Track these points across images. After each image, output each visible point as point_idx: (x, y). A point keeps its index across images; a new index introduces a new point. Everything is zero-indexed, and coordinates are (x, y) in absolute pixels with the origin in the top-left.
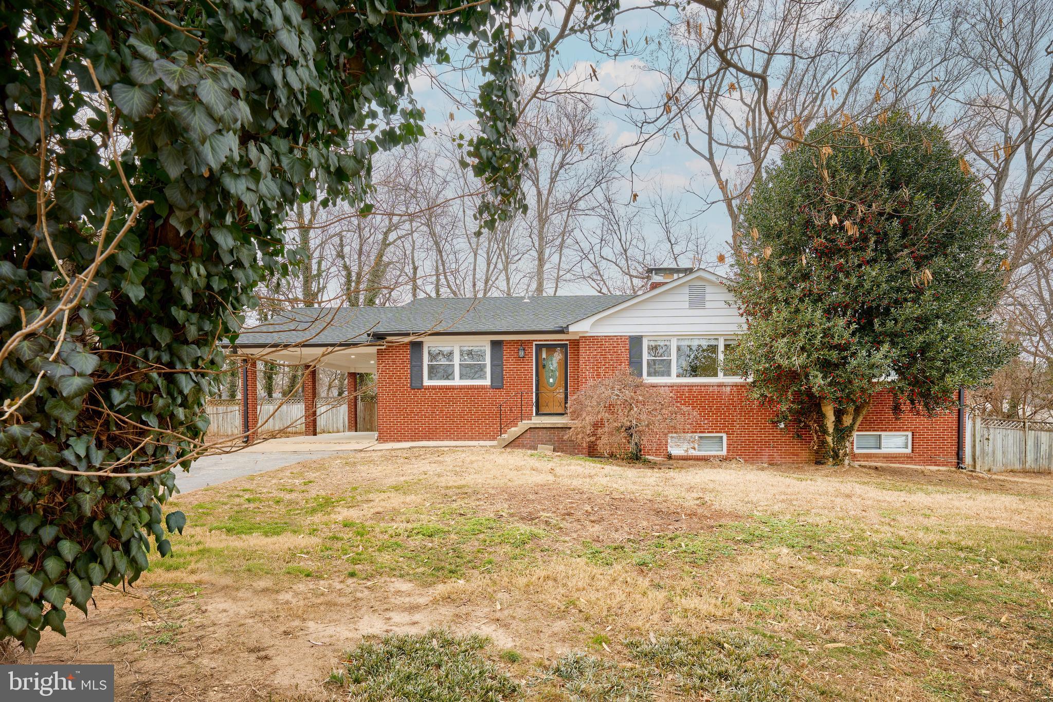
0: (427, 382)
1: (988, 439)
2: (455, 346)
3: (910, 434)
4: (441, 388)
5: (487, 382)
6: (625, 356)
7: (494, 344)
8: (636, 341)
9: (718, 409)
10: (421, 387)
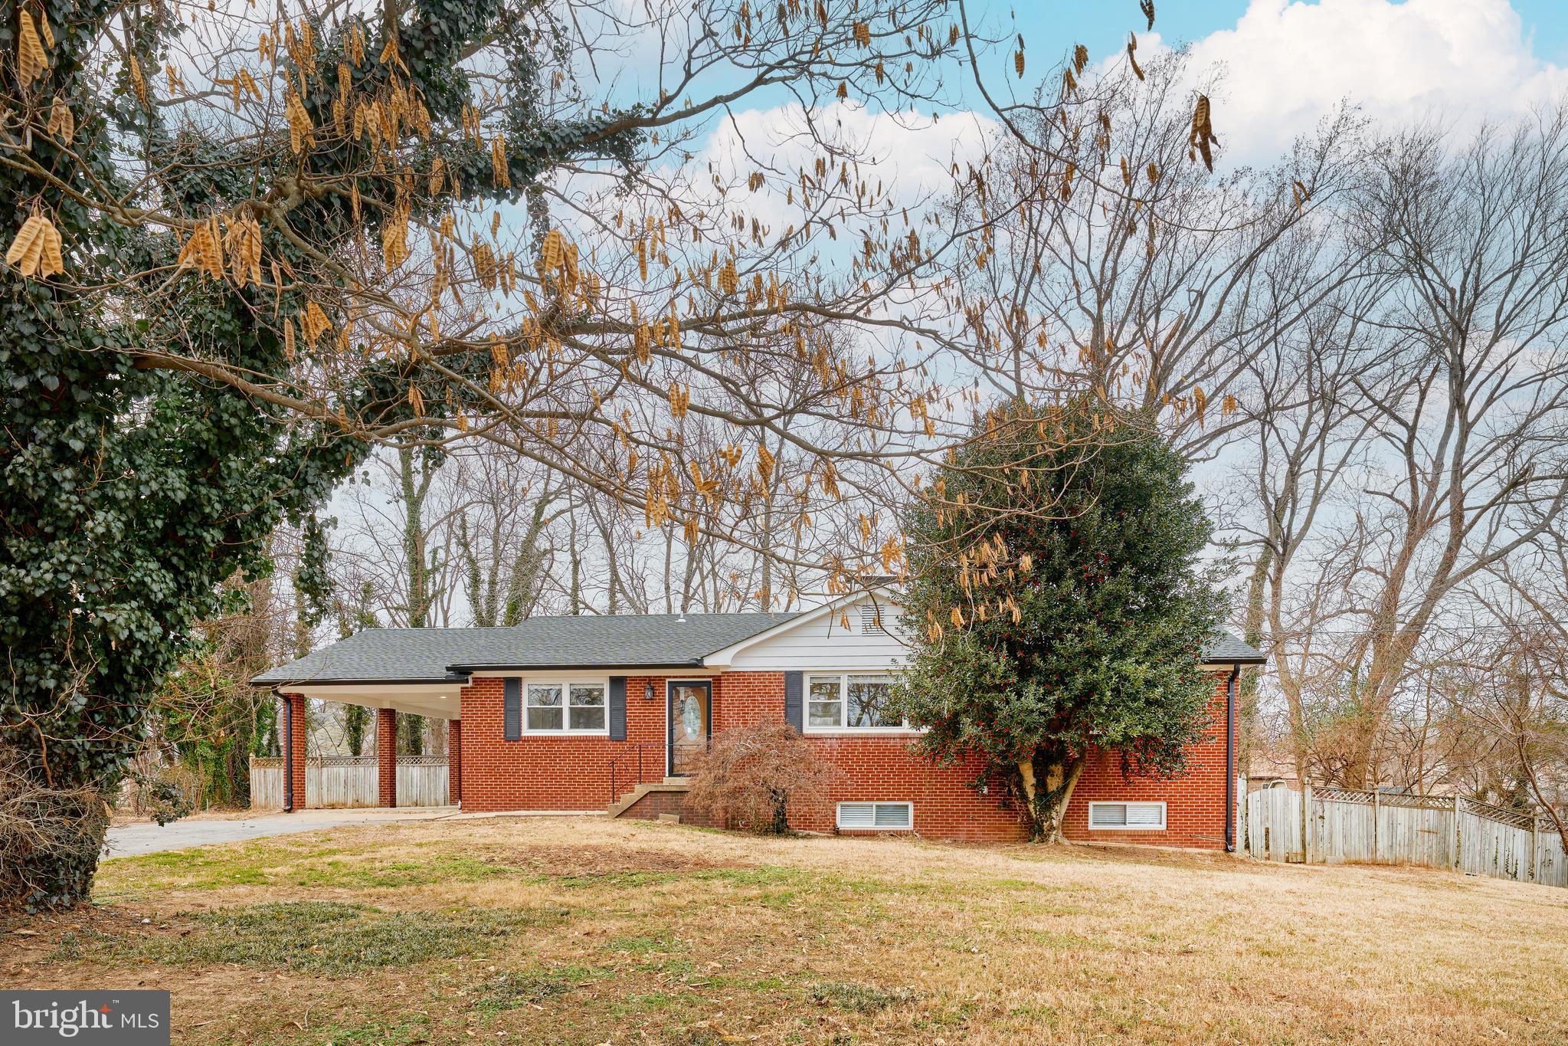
0: (527, 732)
1: (1322, 817)
2: (565, 684)
3: (1164, 805)
4: (544, 740)
5: (605, 732)
6: (780, 697)
7: (615, 682)
8: (793, 679)
9: (900, 769)
10: (519, 738)
